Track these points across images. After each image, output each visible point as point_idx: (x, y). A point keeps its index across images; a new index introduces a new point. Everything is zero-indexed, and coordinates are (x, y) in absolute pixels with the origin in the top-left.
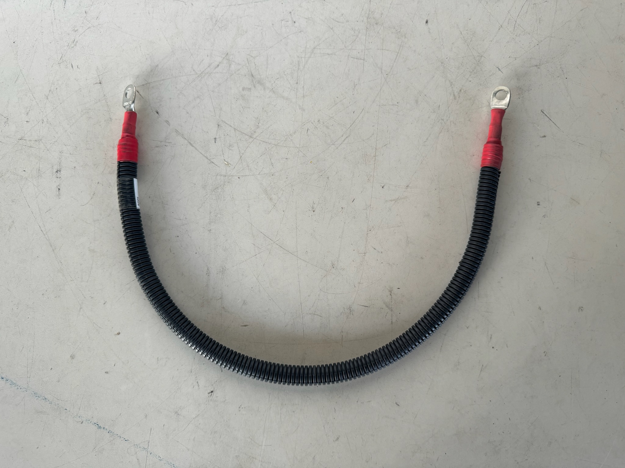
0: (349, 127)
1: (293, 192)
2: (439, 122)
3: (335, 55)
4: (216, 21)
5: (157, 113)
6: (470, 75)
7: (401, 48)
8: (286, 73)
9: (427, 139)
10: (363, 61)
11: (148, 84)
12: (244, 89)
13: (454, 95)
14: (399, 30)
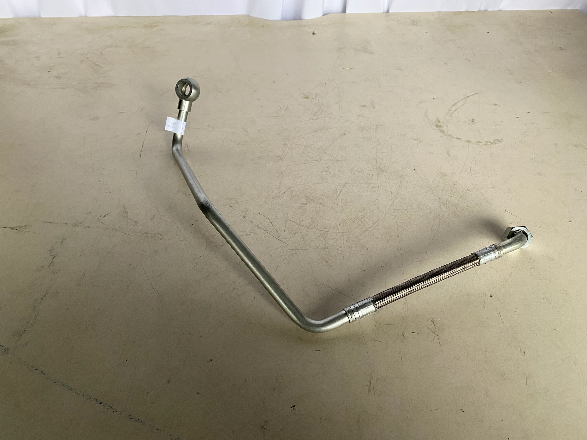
0: (376, 221)
1: (343, 258)
2: (437, 217)
3: (359, 186)
4: (281, 172)
5: (244, 217)
6: (450, 194)
7: (401, 182)
8: (329, 195)
9: (432, 226)
10: (378, 189)
11: (238, 203)
12: (302, 204)
13: (443, 204)
14: (398, 174)
